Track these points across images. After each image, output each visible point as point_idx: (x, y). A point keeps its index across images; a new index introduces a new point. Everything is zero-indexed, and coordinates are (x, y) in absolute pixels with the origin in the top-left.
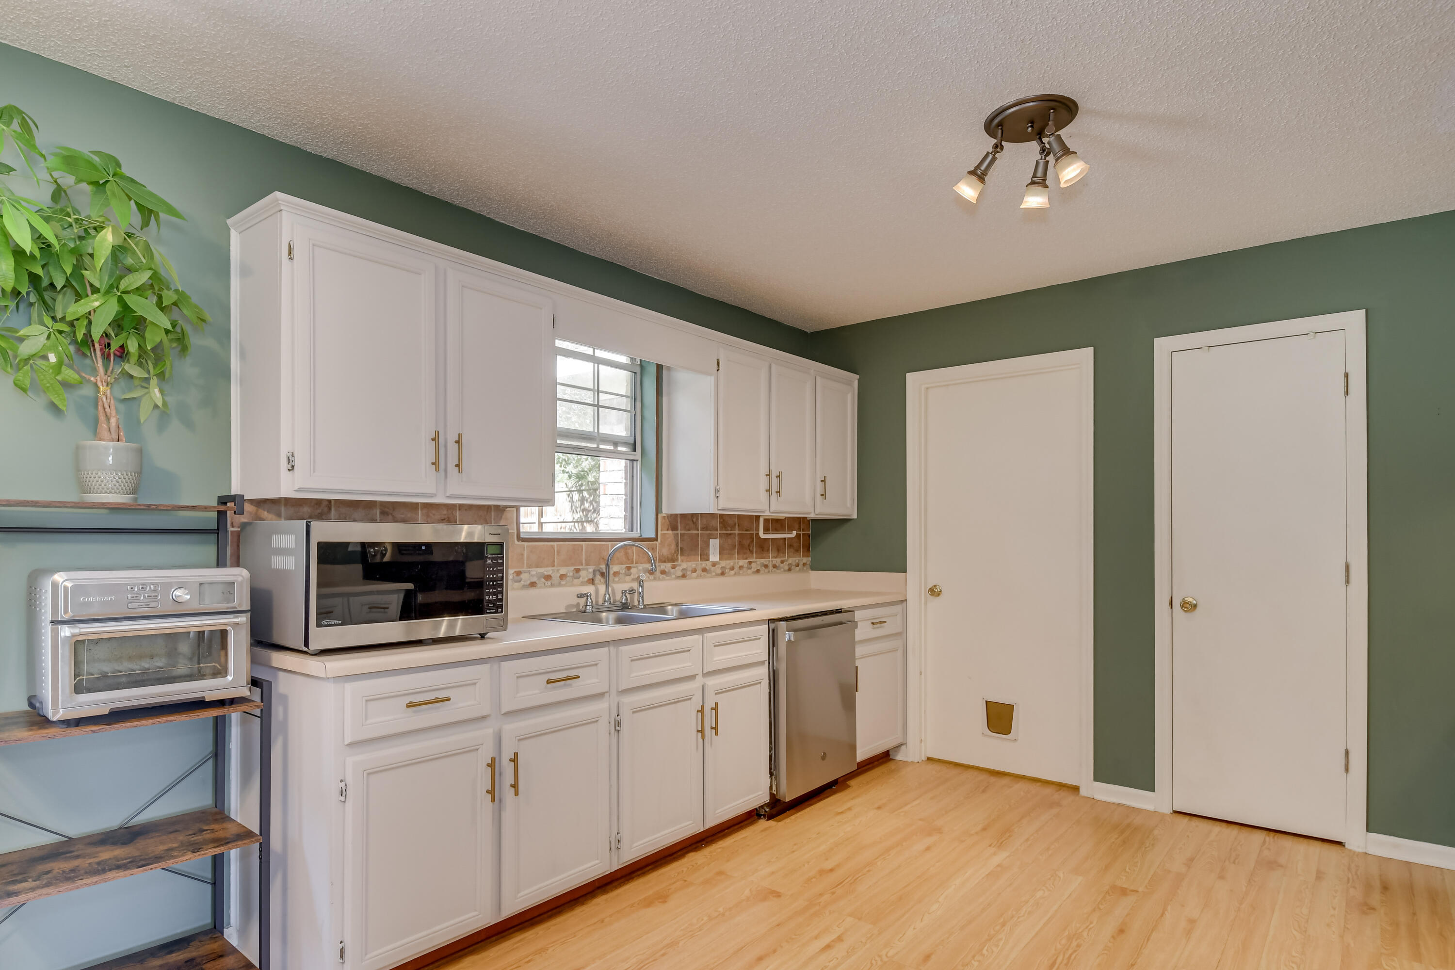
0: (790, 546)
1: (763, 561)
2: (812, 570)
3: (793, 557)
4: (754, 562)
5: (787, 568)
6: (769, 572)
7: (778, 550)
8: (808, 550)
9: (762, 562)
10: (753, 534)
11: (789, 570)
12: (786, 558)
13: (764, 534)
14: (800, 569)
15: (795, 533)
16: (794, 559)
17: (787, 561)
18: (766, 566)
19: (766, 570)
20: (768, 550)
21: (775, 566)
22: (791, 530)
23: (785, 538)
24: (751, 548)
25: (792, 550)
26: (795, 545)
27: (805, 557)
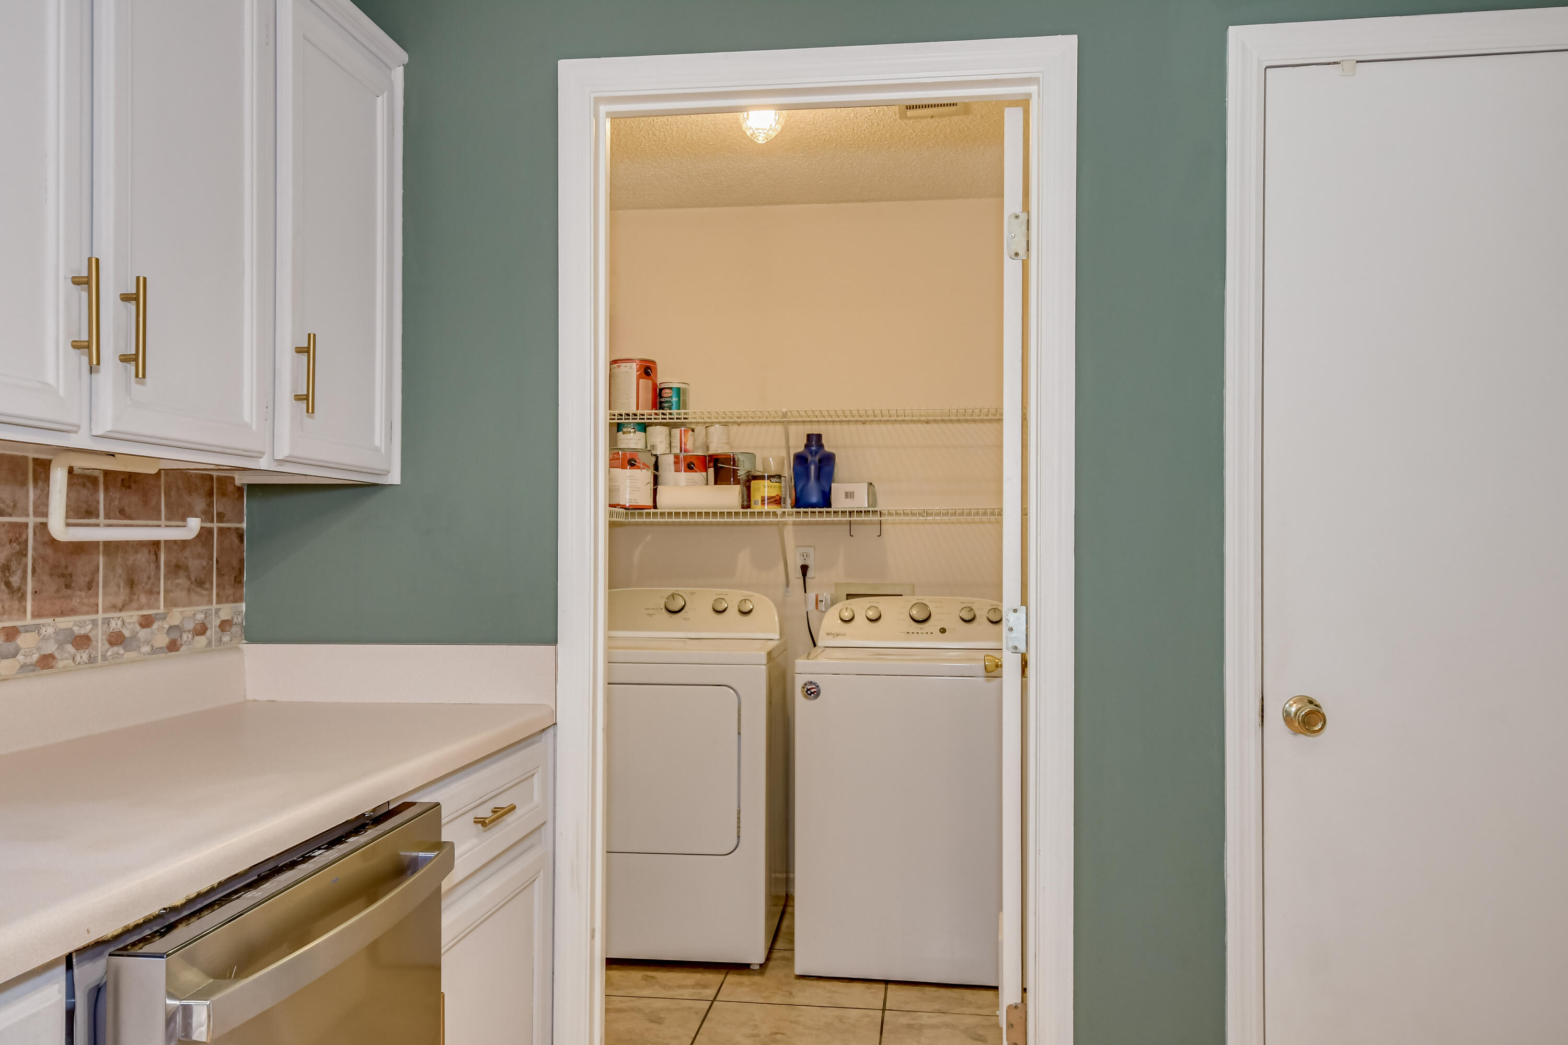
0: (176, 568)
1: (65, 623)
2: (251, 640)
3: (190, 604)
4: (27, 629)
5: (162, 640)
6: (92, 660)
7: (131, 584)
8: (238, 581)
9: (70, 625)
10: (26, 525)
11: (173, 646)
12: (162, 609)
13: (68, 525)
14: (209, 644)
15: (194, 525)
16: (189, 611)
17: (164, 617)
18: (82, 641)
19: (84, 656)
20: (91, 585)
21: (116, 639)
22: (178, 515)
23: (156, 544)
24: (15, 580)
25: (182, 581)
26: (195, 564)
27: (227, 601)
